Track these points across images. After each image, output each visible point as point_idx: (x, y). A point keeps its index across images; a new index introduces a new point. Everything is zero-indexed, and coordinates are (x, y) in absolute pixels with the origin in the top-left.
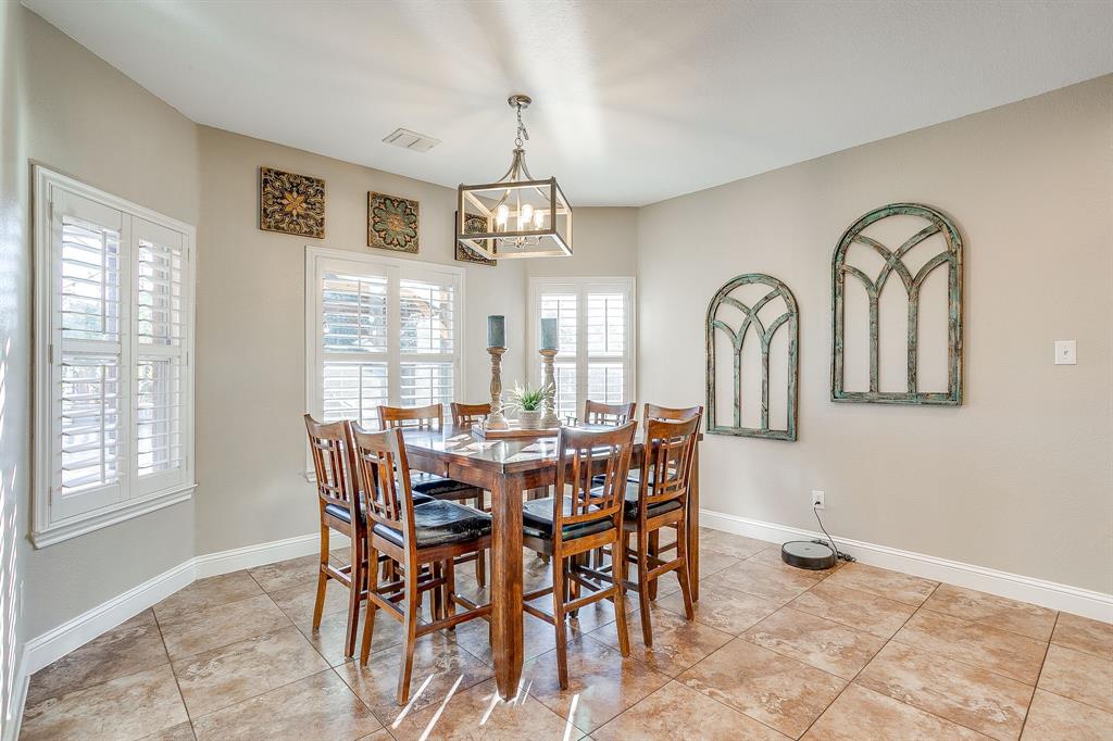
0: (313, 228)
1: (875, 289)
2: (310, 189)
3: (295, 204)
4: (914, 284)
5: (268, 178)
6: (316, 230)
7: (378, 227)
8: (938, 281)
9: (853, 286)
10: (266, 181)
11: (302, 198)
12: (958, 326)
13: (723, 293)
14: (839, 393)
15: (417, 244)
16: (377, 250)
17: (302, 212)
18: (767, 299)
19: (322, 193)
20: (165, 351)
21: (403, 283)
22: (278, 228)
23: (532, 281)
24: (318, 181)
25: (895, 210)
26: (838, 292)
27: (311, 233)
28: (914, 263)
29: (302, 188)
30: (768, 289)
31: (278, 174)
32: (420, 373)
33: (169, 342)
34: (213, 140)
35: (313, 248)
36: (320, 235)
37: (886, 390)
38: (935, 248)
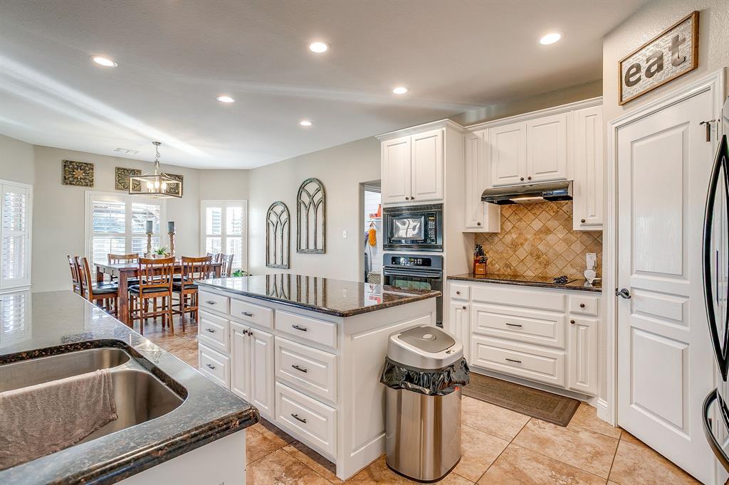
0: (88, 183)
1: (308, 209)
2: (87, 168)
3: (79, 174)
5: (66, 164)
6: (90, 183)
7: (120, 181)
8: (321, 206)
9: (303, 207)
10: (65, 166)
11: (82, 172)
12: (324, 225)
13: (271, 208)
14: (299, 249)
15: (140, 187)
16: (120, 191)
17: (82, 177)
18: (282, 212)
19: (92, 169)
20: (19, 233)
21: (133, 205)
22: (71, 184)
23: (202, 202)
24: (91, 164)
25: (311, 181)
26: (299, 210)
27: (87, 185)
28: (316, 199)
29: (82, 168)
30: (282, 208)
31: (71, 162)
33: (20, 230)
34: (41, 151)
35: (88, 191)
36: (91, 186)
37: (310, 248)
38: (320, 195)
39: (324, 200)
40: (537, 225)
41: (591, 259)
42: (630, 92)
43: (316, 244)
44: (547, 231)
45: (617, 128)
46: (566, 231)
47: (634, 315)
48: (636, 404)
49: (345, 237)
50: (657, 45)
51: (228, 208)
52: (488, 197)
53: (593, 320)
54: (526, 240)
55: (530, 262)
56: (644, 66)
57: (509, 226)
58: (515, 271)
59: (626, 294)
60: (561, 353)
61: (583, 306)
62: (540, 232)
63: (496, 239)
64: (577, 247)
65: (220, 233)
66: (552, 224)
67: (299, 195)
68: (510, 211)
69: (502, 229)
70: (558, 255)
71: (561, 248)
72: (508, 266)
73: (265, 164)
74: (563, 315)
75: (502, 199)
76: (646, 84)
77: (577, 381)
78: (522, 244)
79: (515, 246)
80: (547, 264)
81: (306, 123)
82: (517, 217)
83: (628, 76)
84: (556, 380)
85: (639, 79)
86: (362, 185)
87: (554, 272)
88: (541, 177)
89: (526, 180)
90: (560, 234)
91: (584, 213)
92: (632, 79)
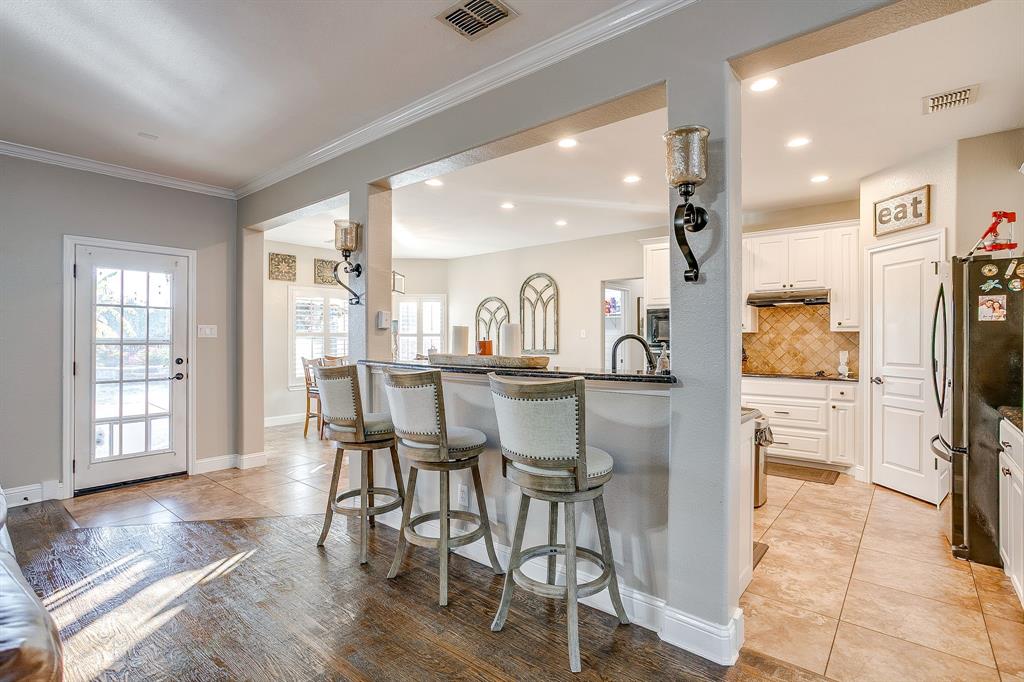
0: (291, 276)
1: (534, 306)
2: (290, 260)
3: (283, 267)
4: (545, 305)
5: (273, 257)
7: (320, 275)
8: (552, 303)
9: (527, 304)
10: (272, 259)
11: (287, 264)
12: (557, 323)
13: (482, 305)
16: (319, 285)
17: (287, 271)
18: (498, 309)
19: (295, 261)
22: (276, 278)
24: (293, 256)
25: (539, 275)
26: (522, 308)
27: (291, 279)
28: (545, 297)
29: (286, 260)
30: (498, 304)
31: (276, 254)
32: (339, 342)
35: (291, 286)
36: (294, 280)
37: (537, 348)
38: (550, 291)
39: (556, 296)
40: (794, 326)
41: (844, 356)
42: (882, 228)
43: (545, 344)
44: (804, 332)
45: (872, 254)
46: (821, 332)
47: (886, 396)
48: (887, 463)
49: (583, 336)
50: (903, 199)
51: (424, 304)
52: (753, 301)
53: (851, 404)
54: (783, 339)
55: (787, 359)
56: (894, 212)
57: (766, 327)
58: (773, 368)
59: (879, 381)
60: (824, 434)
61: (842, 393)
62: (797, 332)
63: (754, 339)
64: (832, 346)
65: (415, 332)
66: (809, 325)
67: (523, 290)
68: (768, 313)
69: (760, 329)
70: (814, 353)
71: (817, 346)
72: (766, 364)
73: (471, 254)
74: (824, 402)
75: (763, 303)
76: (893, 225)
77: (837, 455)
78: (779, 344)
79: (773, 345)
80: (804, 361)
81: (508, 206)
82: (774, 318)
83: (881, 216)
84: (819, 456)
85: (889, 220)
86: (603, 282)
87: (811, 368)
88: (803, 284)
89: (788, 287)
90: (816, 334)
91: (840, 316)
92: (884, 219)
